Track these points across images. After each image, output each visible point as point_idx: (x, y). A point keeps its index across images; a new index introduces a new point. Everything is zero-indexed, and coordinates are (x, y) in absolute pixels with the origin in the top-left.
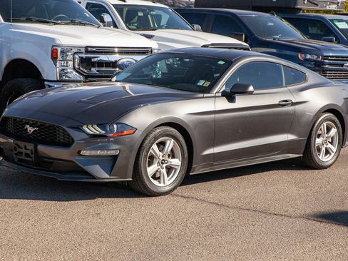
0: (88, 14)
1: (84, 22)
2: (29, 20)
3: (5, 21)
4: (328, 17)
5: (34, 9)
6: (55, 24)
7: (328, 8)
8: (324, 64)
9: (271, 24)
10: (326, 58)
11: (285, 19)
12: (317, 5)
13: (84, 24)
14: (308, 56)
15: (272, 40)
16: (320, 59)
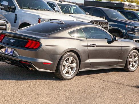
0: (49, 7)
1: (48, 10)
2: (29, 8)
3: (20, 8)
4: (136, 12)
5: (29, 4)
6: (38, 10)
7: (135, 8)
8: (135, 29)
9: (115, 13)
10: (136, 27)
11: (120, 12)
12: (131, 7)
13: (49, 11)
14: (129, 26)
15: (115, 19)
16: (134, 28)
